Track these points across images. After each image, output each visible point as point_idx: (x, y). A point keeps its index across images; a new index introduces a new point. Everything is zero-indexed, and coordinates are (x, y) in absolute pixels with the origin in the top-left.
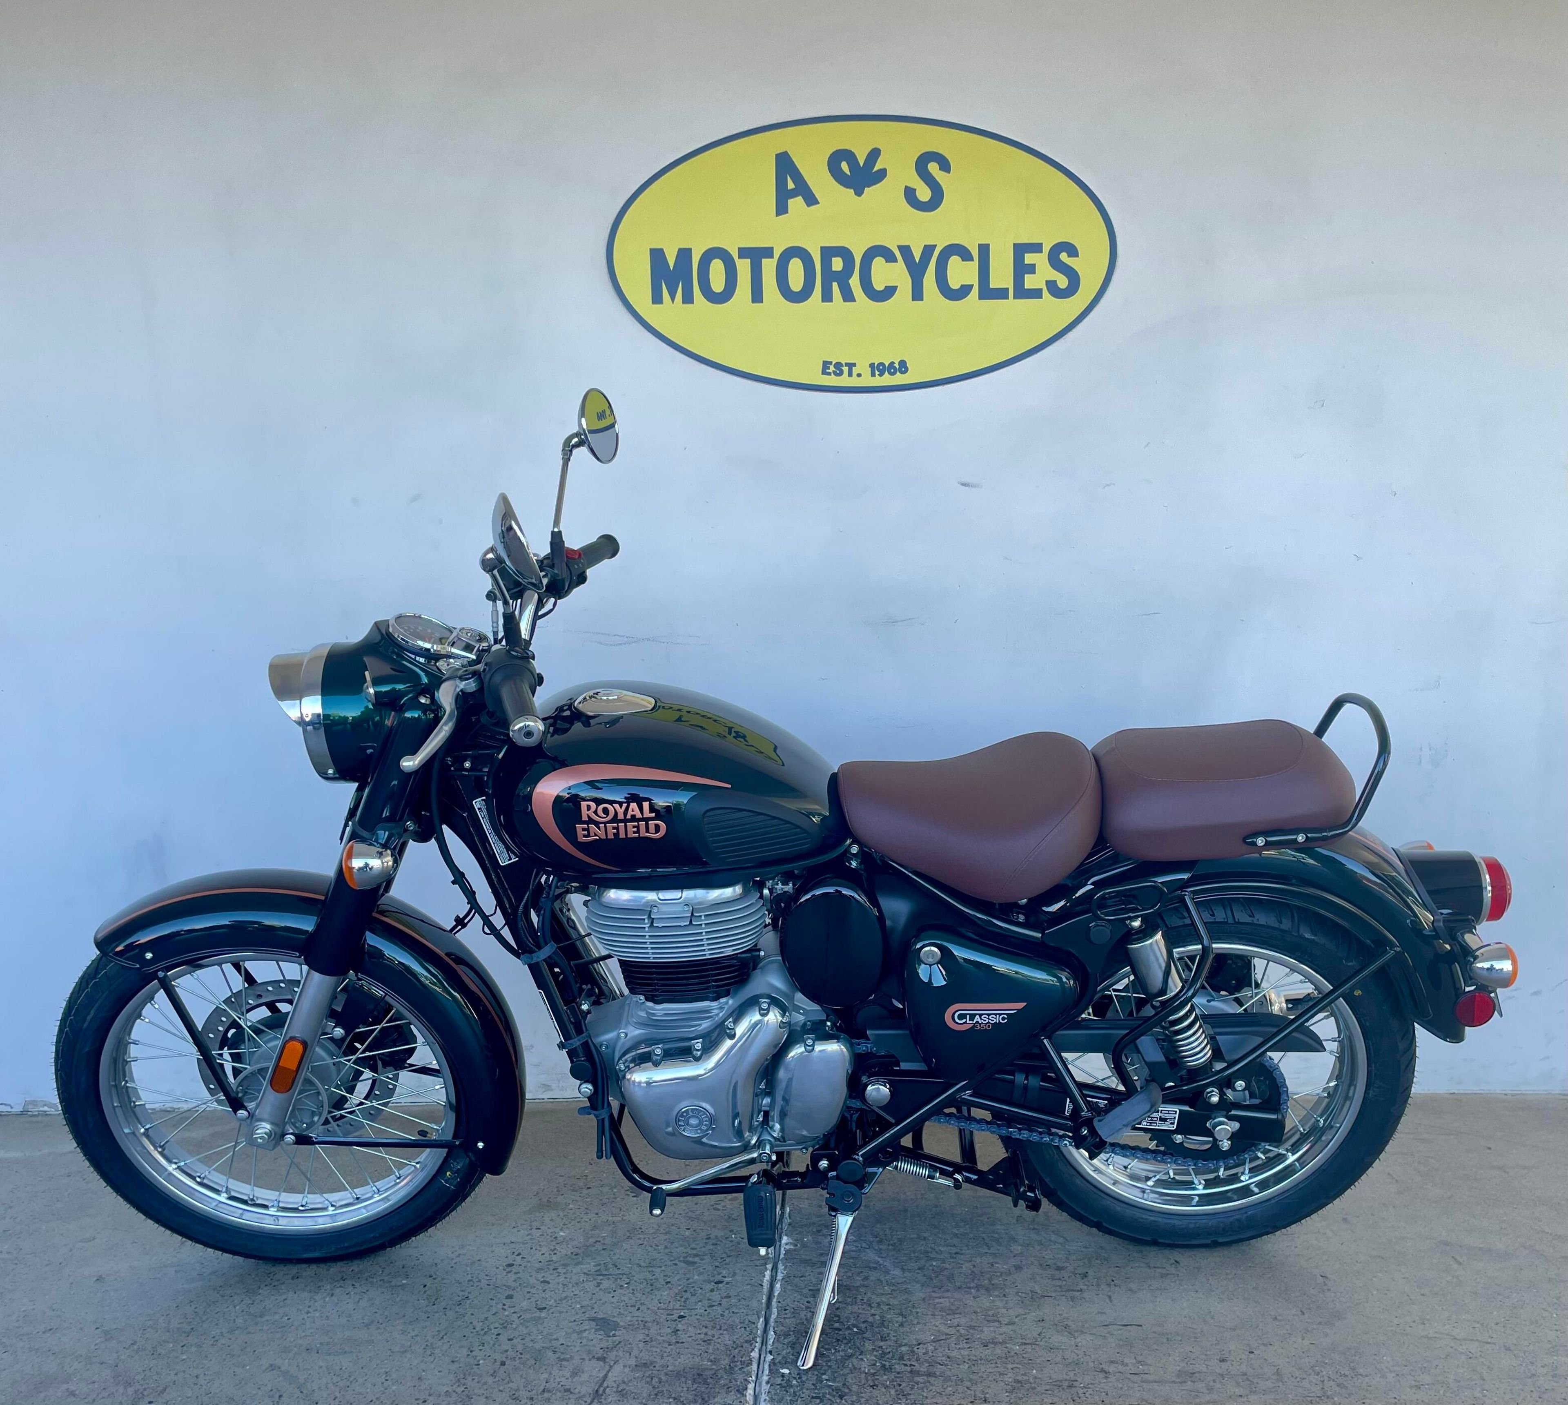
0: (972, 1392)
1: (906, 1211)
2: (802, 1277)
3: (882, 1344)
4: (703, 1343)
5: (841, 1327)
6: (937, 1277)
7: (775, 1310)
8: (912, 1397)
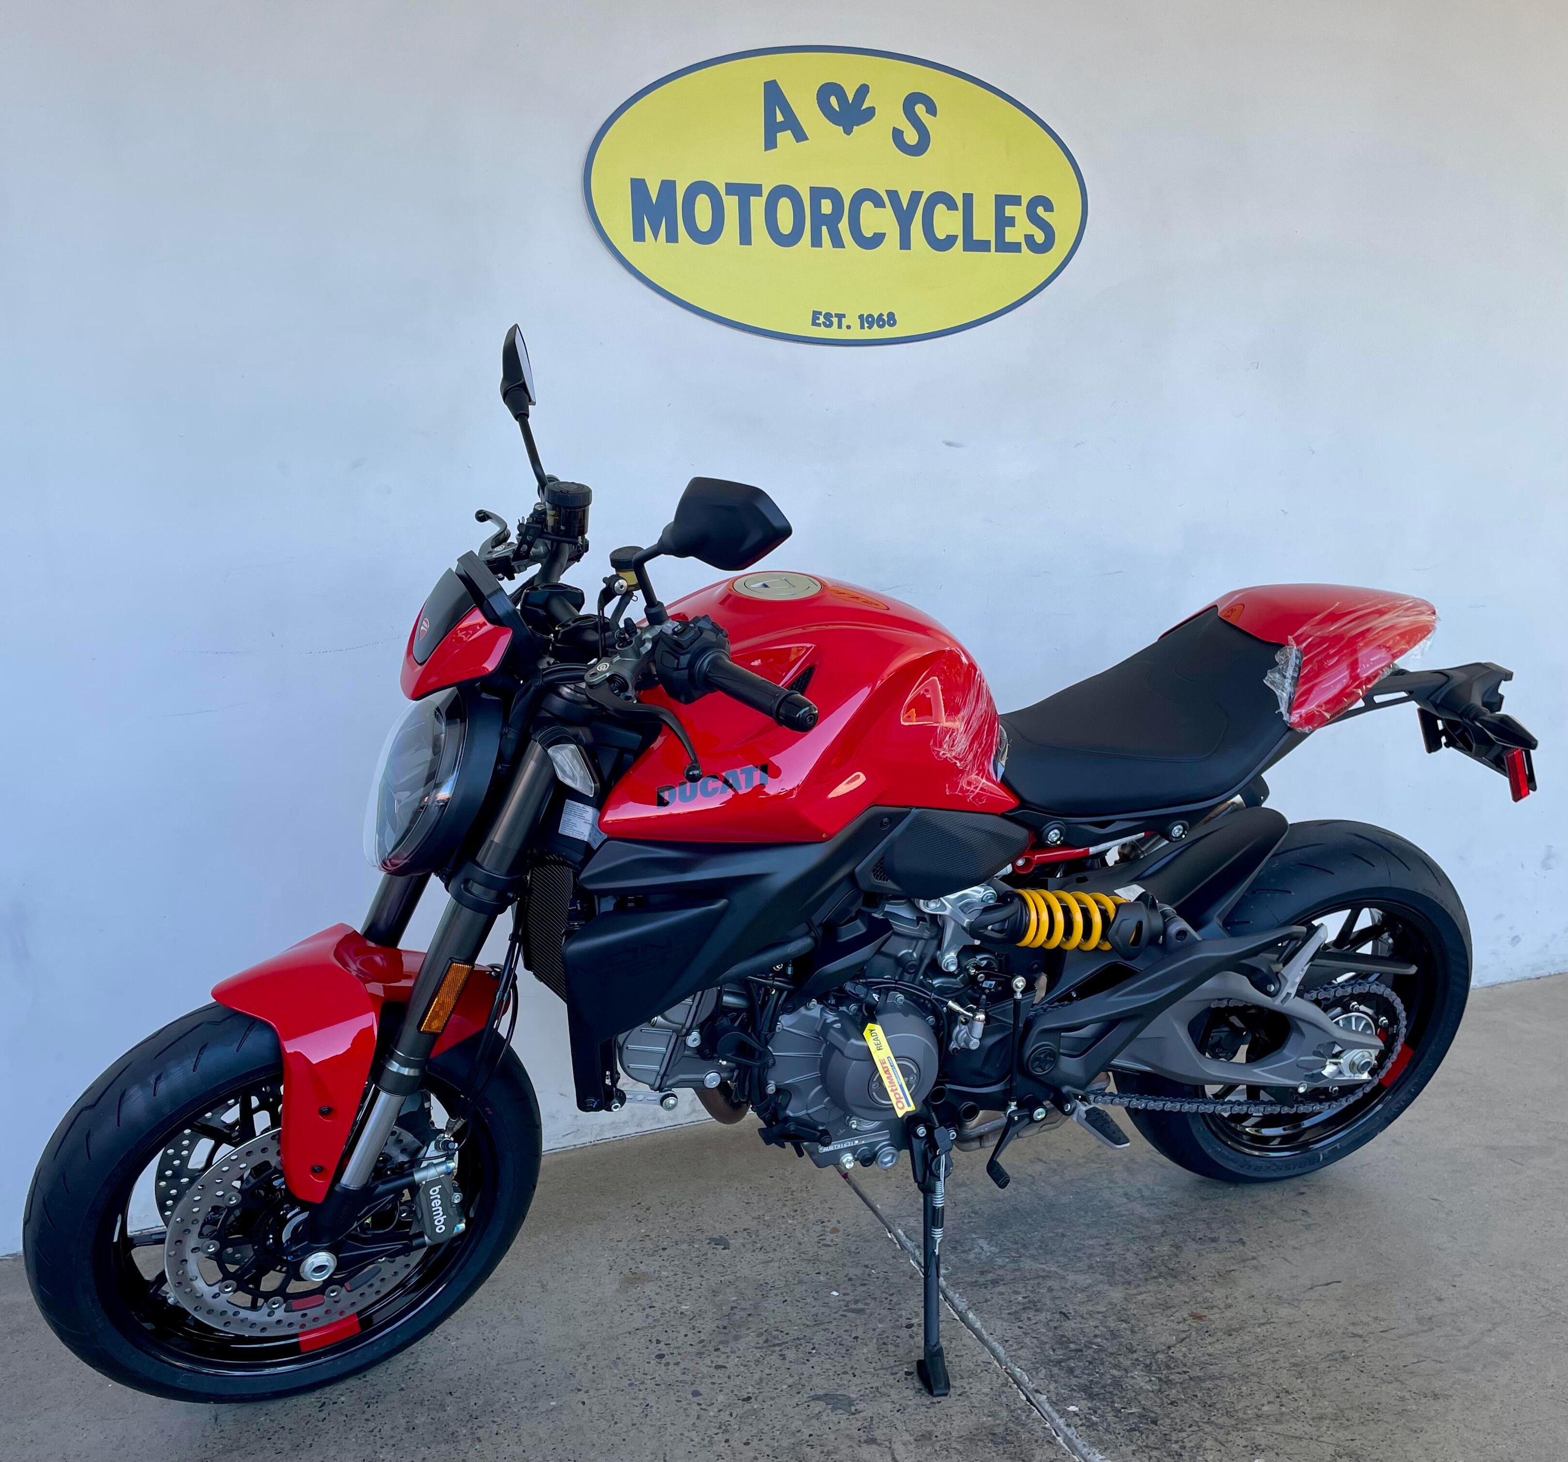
0: (1267, 1387)
1: (1016, 1209)
2: (986, 1301)
3: (1135, 1356)
4: (960, 1398)
5: (1078, 1347)
6: (1114, 1273)
7: (995, 1344)
8: (1218, 1406)
